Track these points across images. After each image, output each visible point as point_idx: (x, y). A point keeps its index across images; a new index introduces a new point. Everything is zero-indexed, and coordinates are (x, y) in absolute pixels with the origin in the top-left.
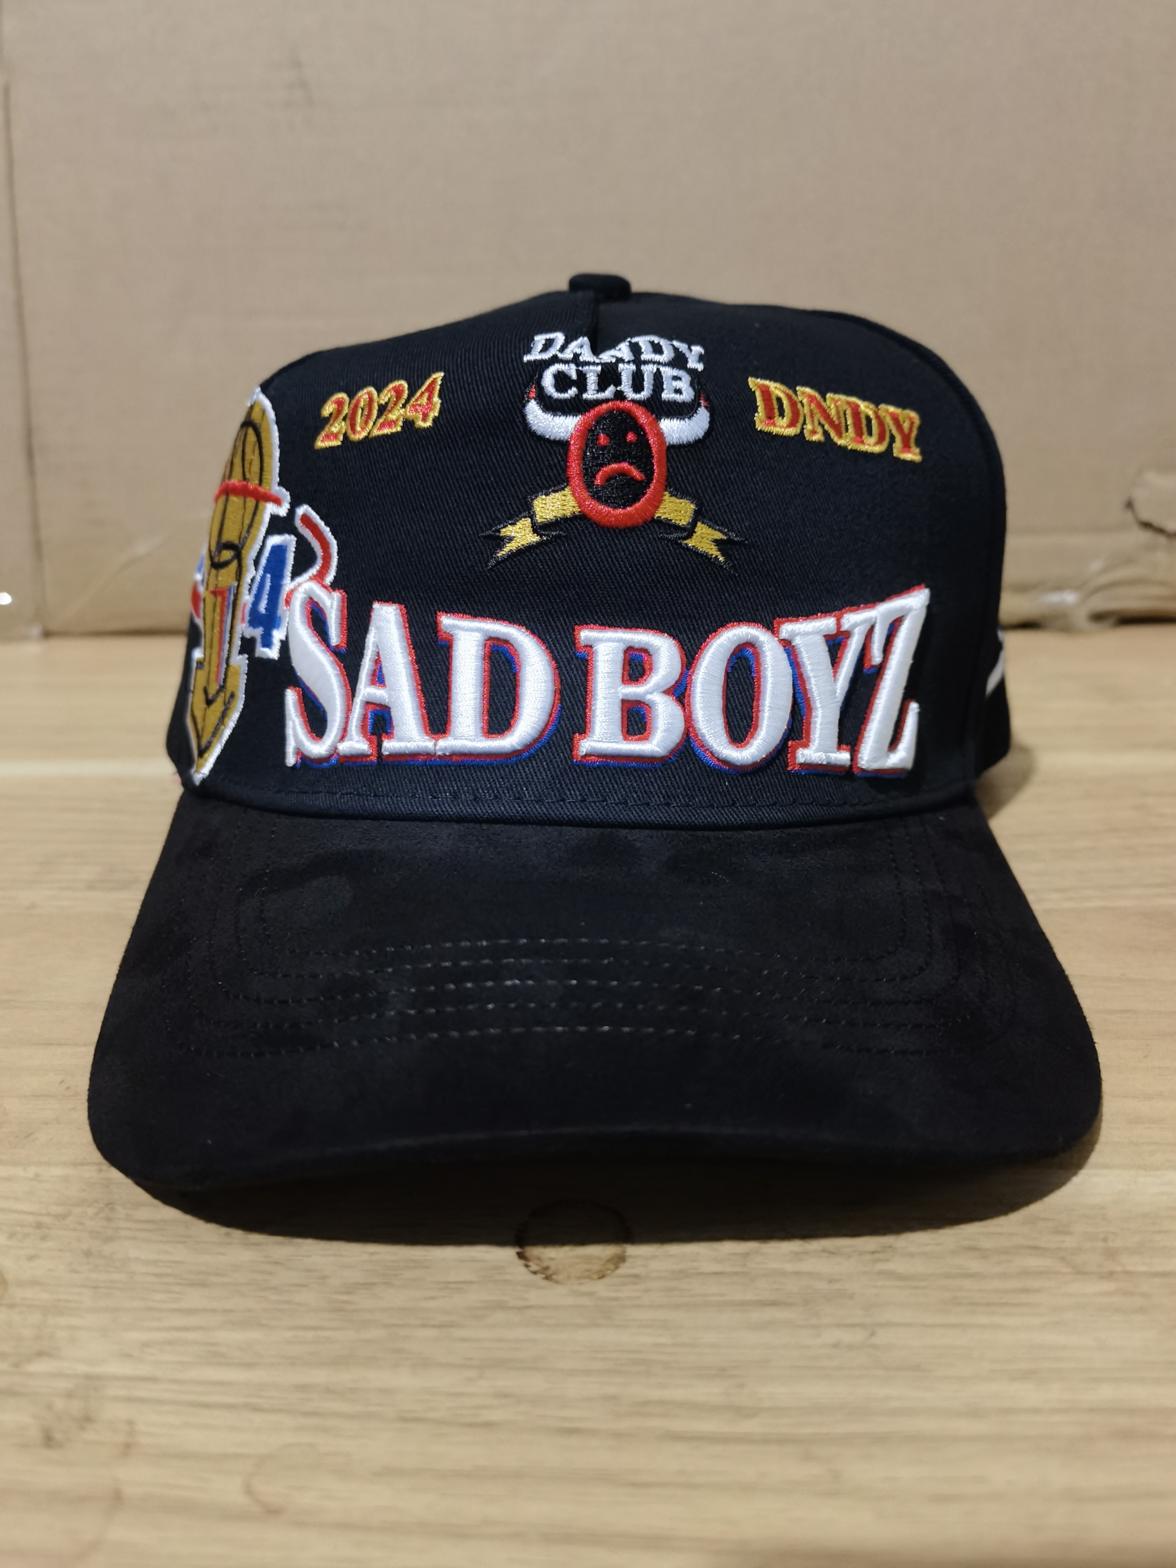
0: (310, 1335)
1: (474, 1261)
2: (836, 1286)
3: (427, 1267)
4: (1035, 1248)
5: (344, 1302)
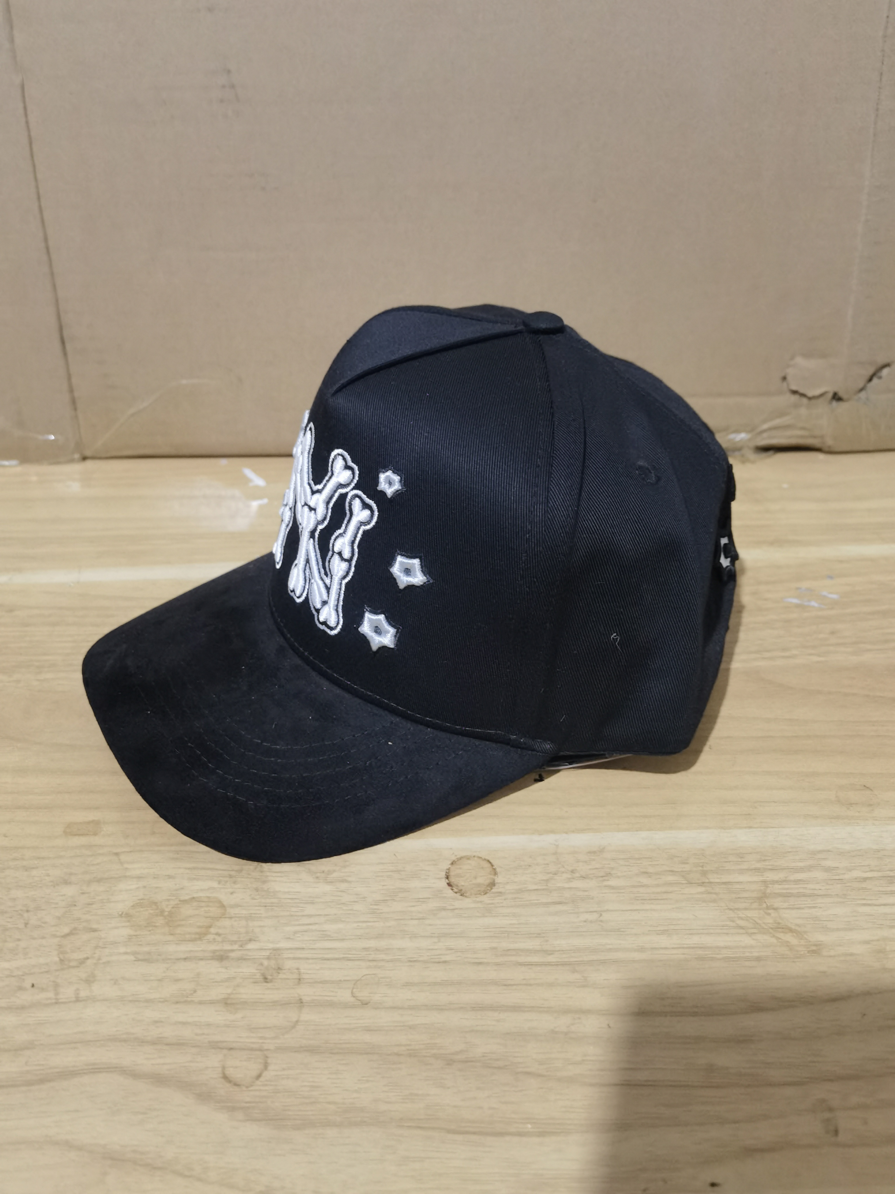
0: (364, 925)
1: (429, 888)
2: (586, 893)
3: (409, 892)
4: (672, 871)
5: (375, 909)
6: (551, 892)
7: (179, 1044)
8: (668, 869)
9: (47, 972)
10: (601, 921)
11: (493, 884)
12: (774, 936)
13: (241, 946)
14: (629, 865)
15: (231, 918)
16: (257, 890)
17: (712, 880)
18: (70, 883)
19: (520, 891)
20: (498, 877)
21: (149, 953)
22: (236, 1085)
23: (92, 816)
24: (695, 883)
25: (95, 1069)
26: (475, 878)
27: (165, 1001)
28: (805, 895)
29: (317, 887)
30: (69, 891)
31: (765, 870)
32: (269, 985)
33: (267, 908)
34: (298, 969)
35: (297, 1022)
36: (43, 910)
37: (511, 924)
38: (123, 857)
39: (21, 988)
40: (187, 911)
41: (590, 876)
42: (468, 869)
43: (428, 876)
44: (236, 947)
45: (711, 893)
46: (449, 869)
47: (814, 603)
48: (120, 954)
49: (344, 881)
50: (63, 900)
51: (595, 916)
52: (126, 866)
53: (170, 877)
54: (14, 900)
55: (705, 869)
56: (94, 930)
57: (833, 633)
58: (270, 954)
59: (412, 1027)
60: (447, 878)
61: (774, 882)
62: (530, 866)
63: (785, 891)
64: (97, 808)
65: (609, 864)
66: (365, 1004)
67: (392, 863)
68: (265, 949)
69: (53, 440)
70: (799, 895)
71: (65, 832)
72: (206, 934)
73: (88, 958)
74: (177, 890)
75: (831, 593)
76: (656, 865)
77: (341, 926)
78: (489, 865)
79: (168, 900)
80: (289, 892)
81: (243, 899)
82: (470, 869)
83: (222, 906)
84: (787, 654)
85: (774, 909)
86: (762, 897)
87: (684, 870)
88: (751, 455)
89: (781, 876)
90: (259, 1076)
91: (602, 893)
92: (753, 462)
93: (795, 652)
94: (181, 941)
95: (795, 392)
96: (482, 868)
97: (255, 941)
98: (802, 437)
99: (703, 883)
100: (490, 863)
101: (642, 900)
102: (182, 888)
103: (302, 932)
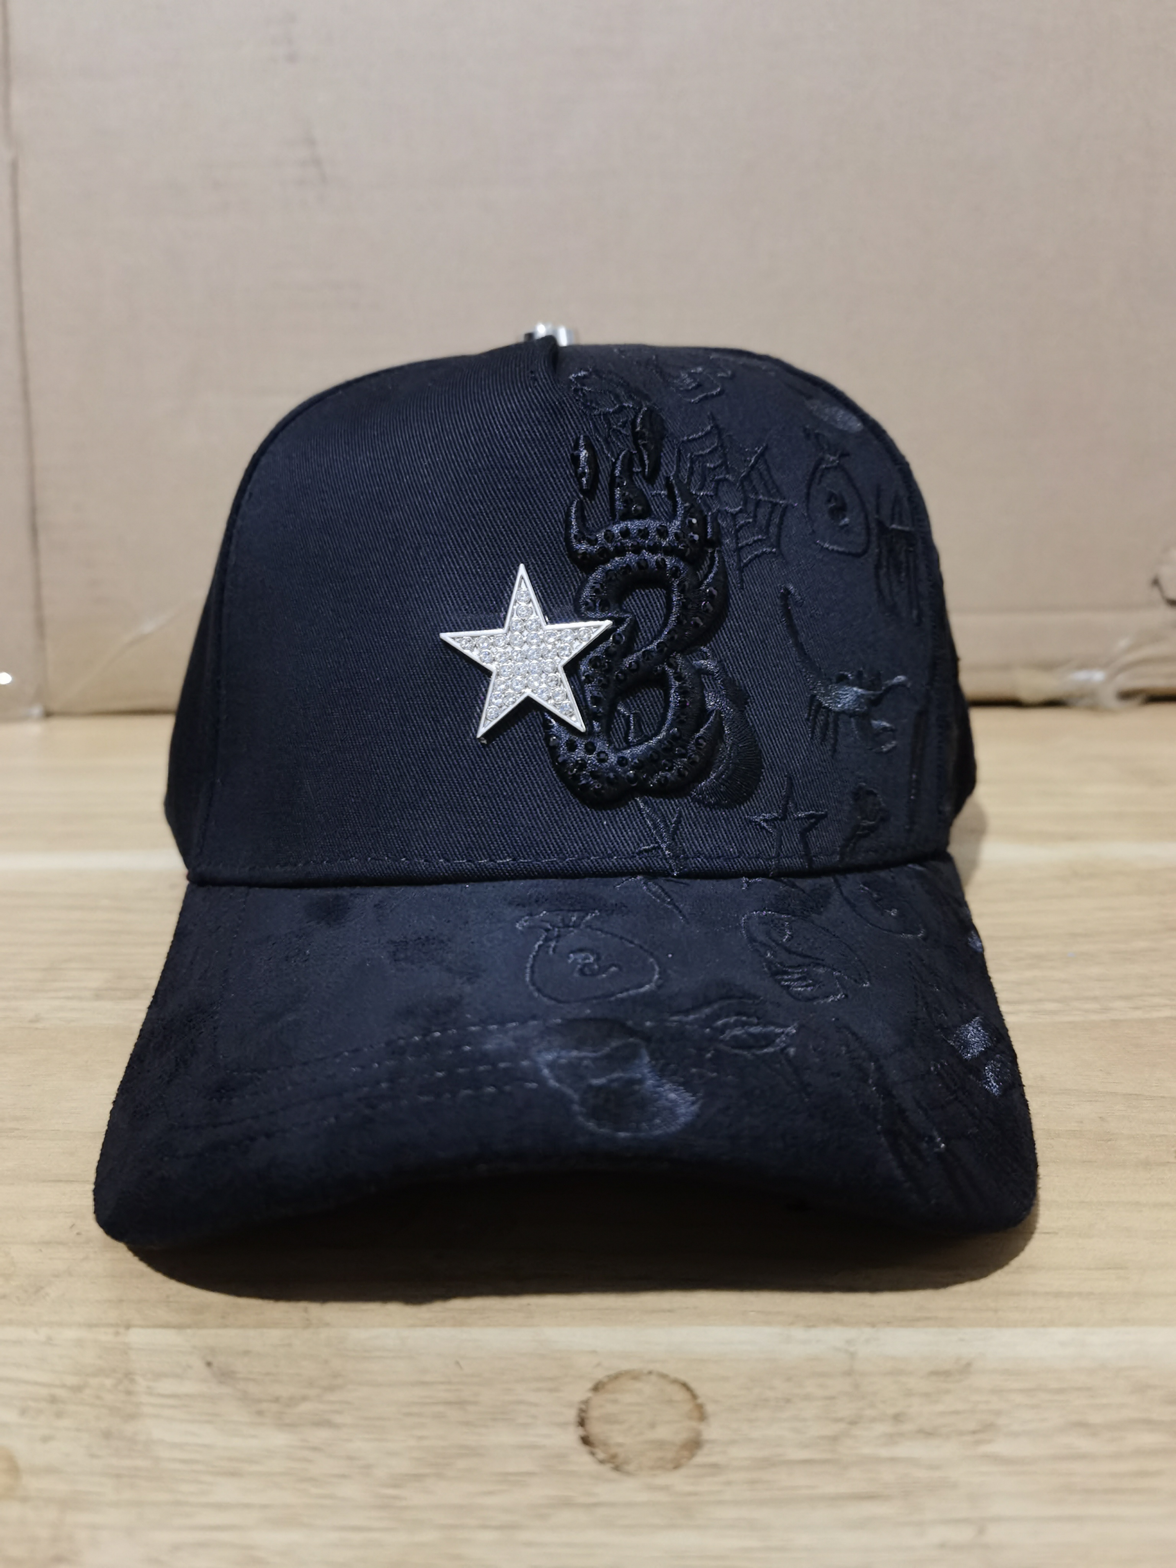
11: (694, 1445)
26: (652, 1426)
60: (582, 1423)
62: (788, 1401)
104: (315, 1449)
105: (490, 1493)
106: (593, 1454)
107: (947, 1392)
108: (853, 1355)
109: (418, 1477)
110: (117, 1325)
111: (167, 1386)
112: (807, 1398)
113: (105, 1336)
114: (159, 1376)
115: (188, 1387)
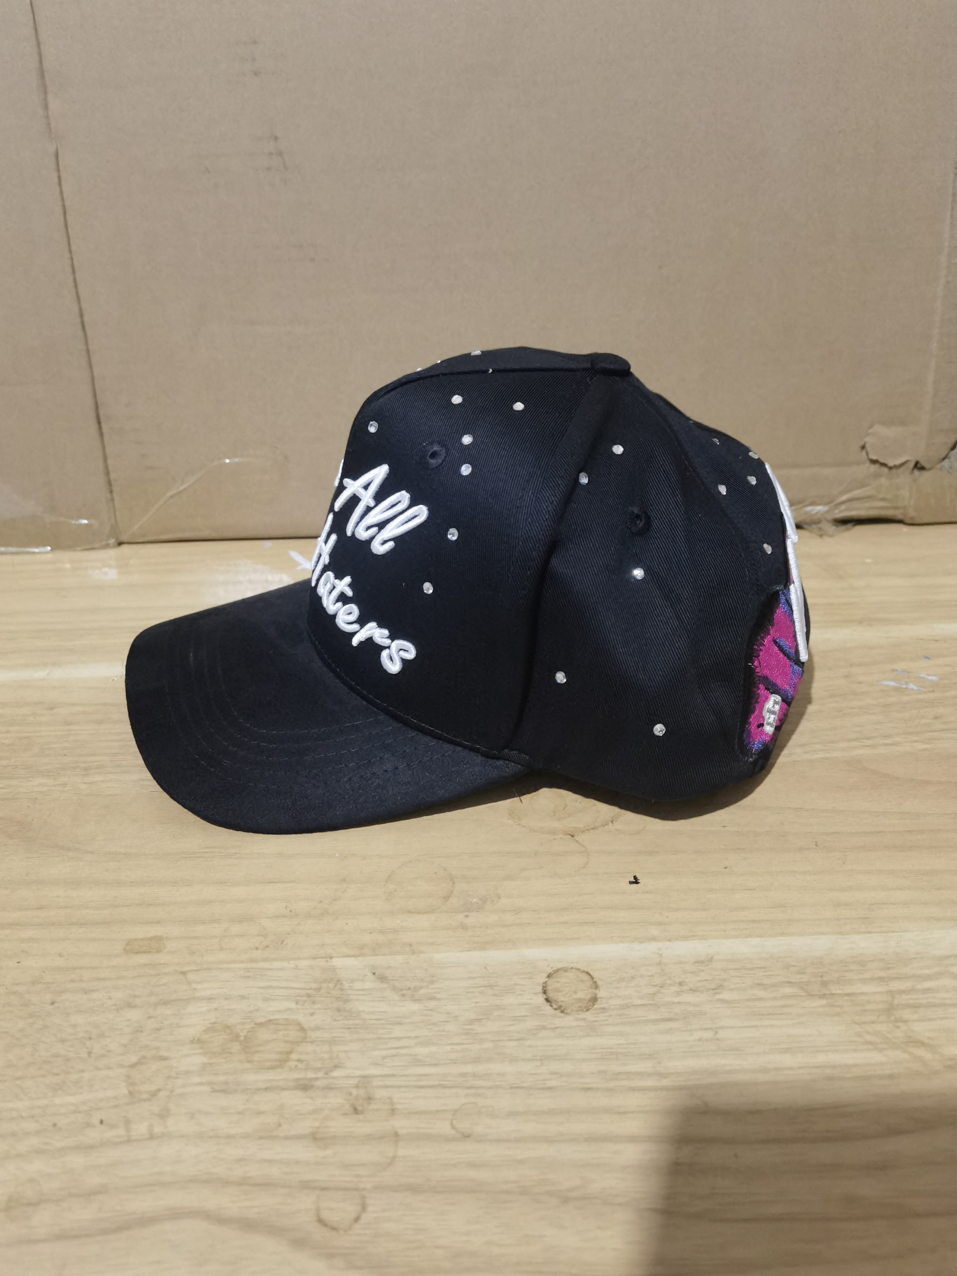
6: (659, 1008)
7: (267, 1185)
8: (784, 980)
9: (116, 1106)
10: (718, 1039)
11: (594, 1000)
12: (905, 1051)
13: (326, 1074)
14: (742, 977)
15: (312, 1042)
16: (339, 1010)
17: (833, 992)
18: (135, 1007)
19: (626, 1007)
20: (599, 991)
21: (226, 1083)
22: (333, 1229)
23: (154, 931)
24: (815, 995)
25: (176, 1215)
26: (575, 992)
27: (247, 1136)
28: (935, 1006)
29: (405, 1006)
30: (135, 1015)
31: (890, 979)
32: (361, 1117)
33: (351, 1030)
34: (390, 1098)
35: (394, 1158)
36: (107, 1037)
37: (618, 1044)
38: (191, 976)
39: (88, 1125)
40: (264, 1035)
41: (700, 989)
42: (565, 983)
43: (524, 991)
44: (320, 1075)
45: (833, 1006)
46: (545, 983)
47: (911, 686)
48: (195, 1084)
49: (433, 998)
50: (128, 1026)
51: (709, 1034)
52: (194, 986)
53: (243, 997)
54: (75, 1026)
55: (825, 979)
56: (165, 1059)
57: (936, 718)
58: (359, 1082)
59: (521, 1162)
60: (545, 992)
61: (901, 992)
62: (633, 978)
63: (912, 1002)
64: (158, 922)
65: (720, 975)
66: (466, 1136)
67: (483, 977)
68: (352, 1077)
69: (86, 525)
70: (929, 1006)
71: (125, 950)
72: (286, 1061)
73: (159, 1090)
74: (251, 1012)
75: (929, 675)
76: (771, 975)
77: (433, 1049)
78: (589, 978)
79: (243, 1024)
80: (373, 1013)
81: (324, 1021)
82: (568, 983)
83: (302, 1029)
84: (889, 741)
85: (905, 1022)
86: (889, 1010)
87: (802, 980)
88: (831, 529)
89: (908, 985)
90: (357, 1219)
91: (716, 1008)
92: (831, 536)
93: (897, 739)
94: (262, 1068)
95: (874, 462)
96: (582, 981)
97: (340, 1067)
98: (882, 508)
99: (825, 995)
100: (590, 975)
101: (759, 1015)
102: (257, 1010)
103: (391, 1056)
104: (431, 1010)
105: (511, 1025)
106: (551, 1006)
107: (703, 970)
108: (661, 955)
109: (479, 1020)
110: (325, 957)
111: (358, 985)
112: (641, 976)
113: (322, 963)
114: (353, 981)
115: (368, 985)
